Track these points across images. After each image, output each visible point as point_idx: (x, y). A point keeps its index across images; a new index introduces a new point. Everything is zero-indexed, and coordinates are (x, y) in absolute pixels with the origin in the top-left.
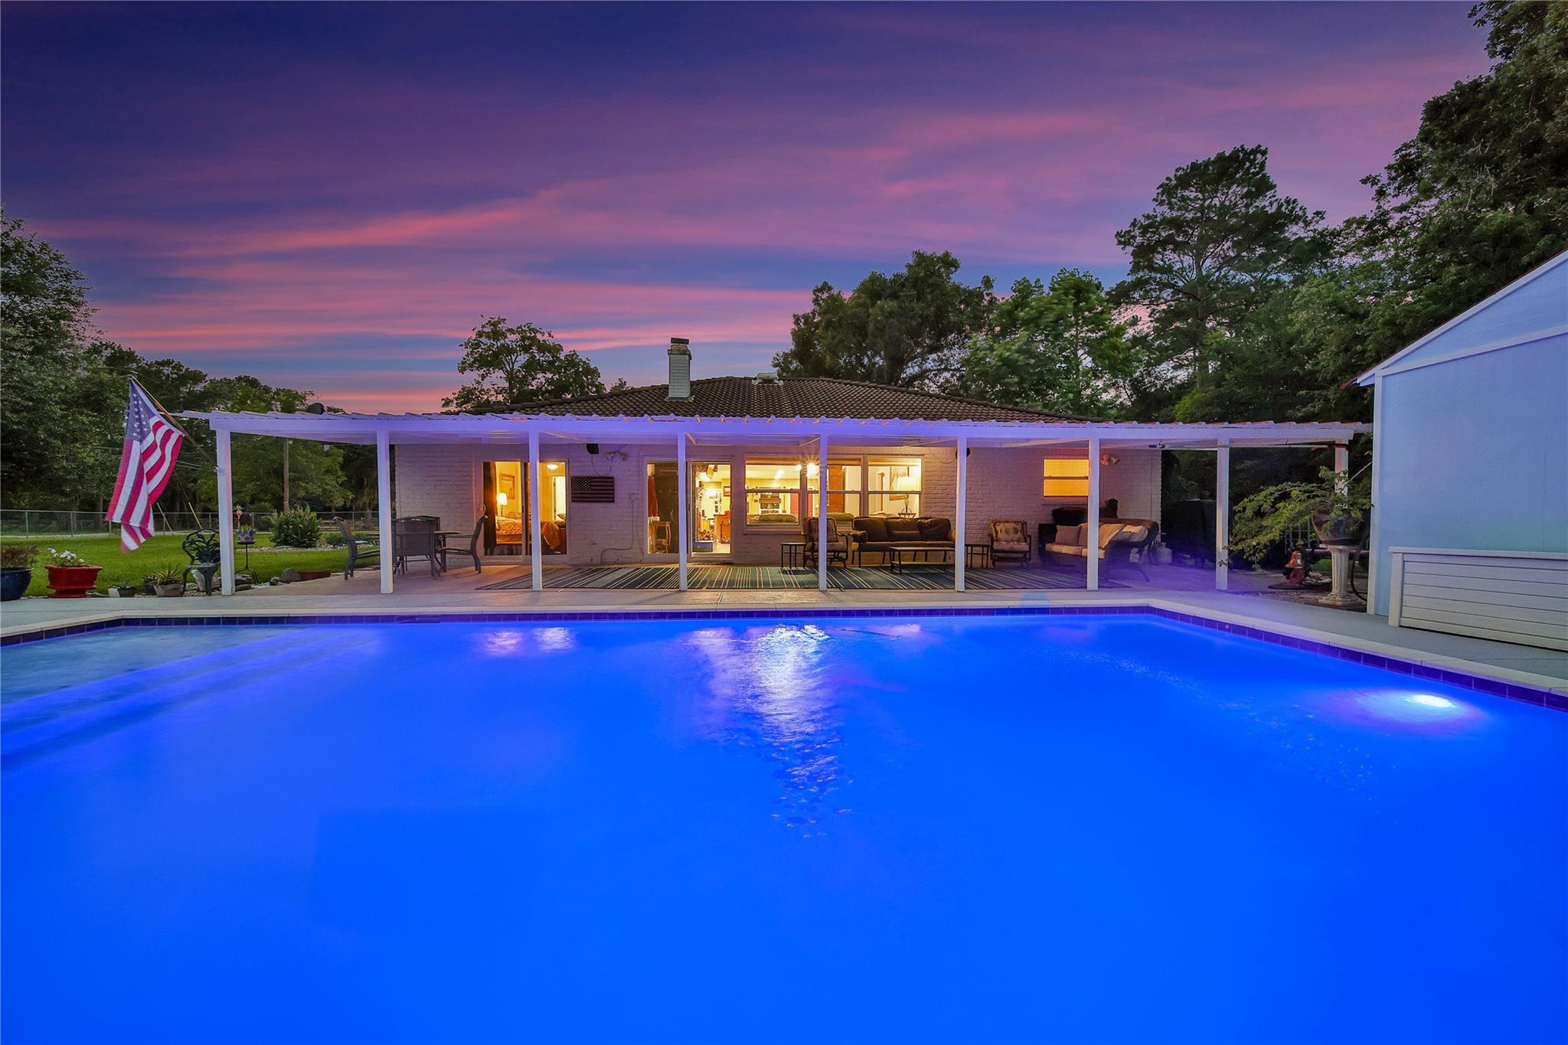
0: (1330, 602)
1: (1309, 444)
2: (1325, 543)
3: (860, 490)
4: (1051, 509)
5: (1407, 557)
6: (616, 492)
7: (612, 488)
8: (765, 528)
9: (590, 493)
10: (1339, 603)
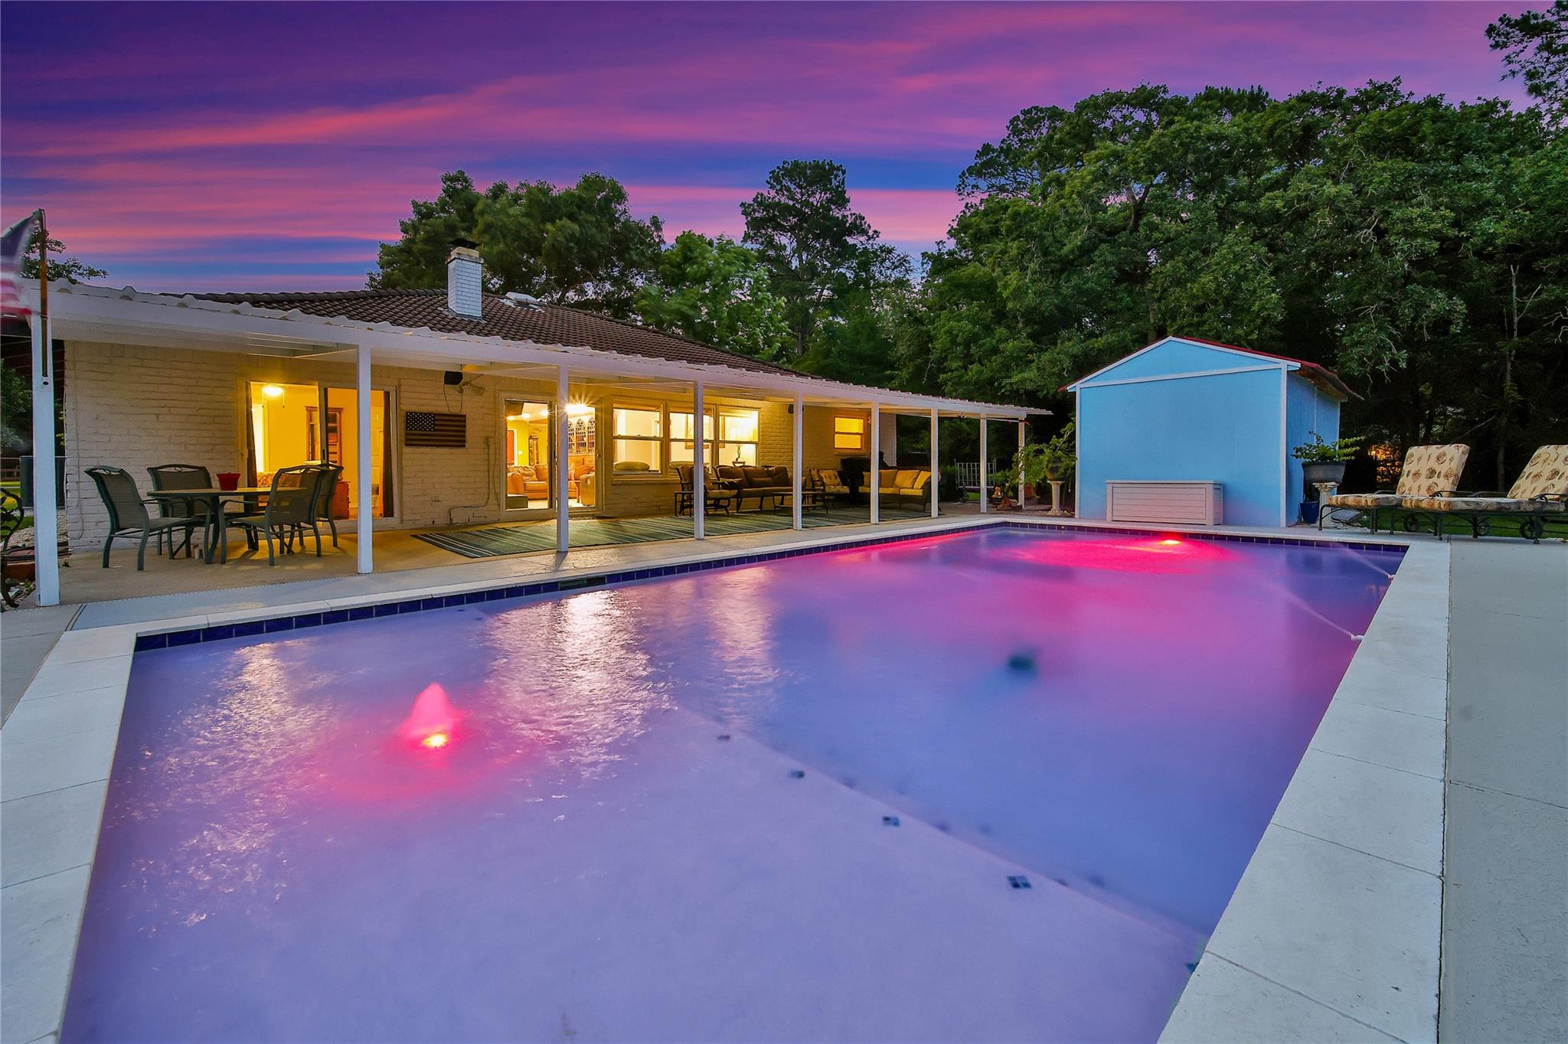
0: (1053, 514)
1: (1009, 419)
2: (1050, 480)
3: (713, 439)
4: (839, 459)
5: (1114, 485)
6: (467, 434)
7: (463, 429)
8: (628, 478)
9: (434, 435)
10: (1059, 514)
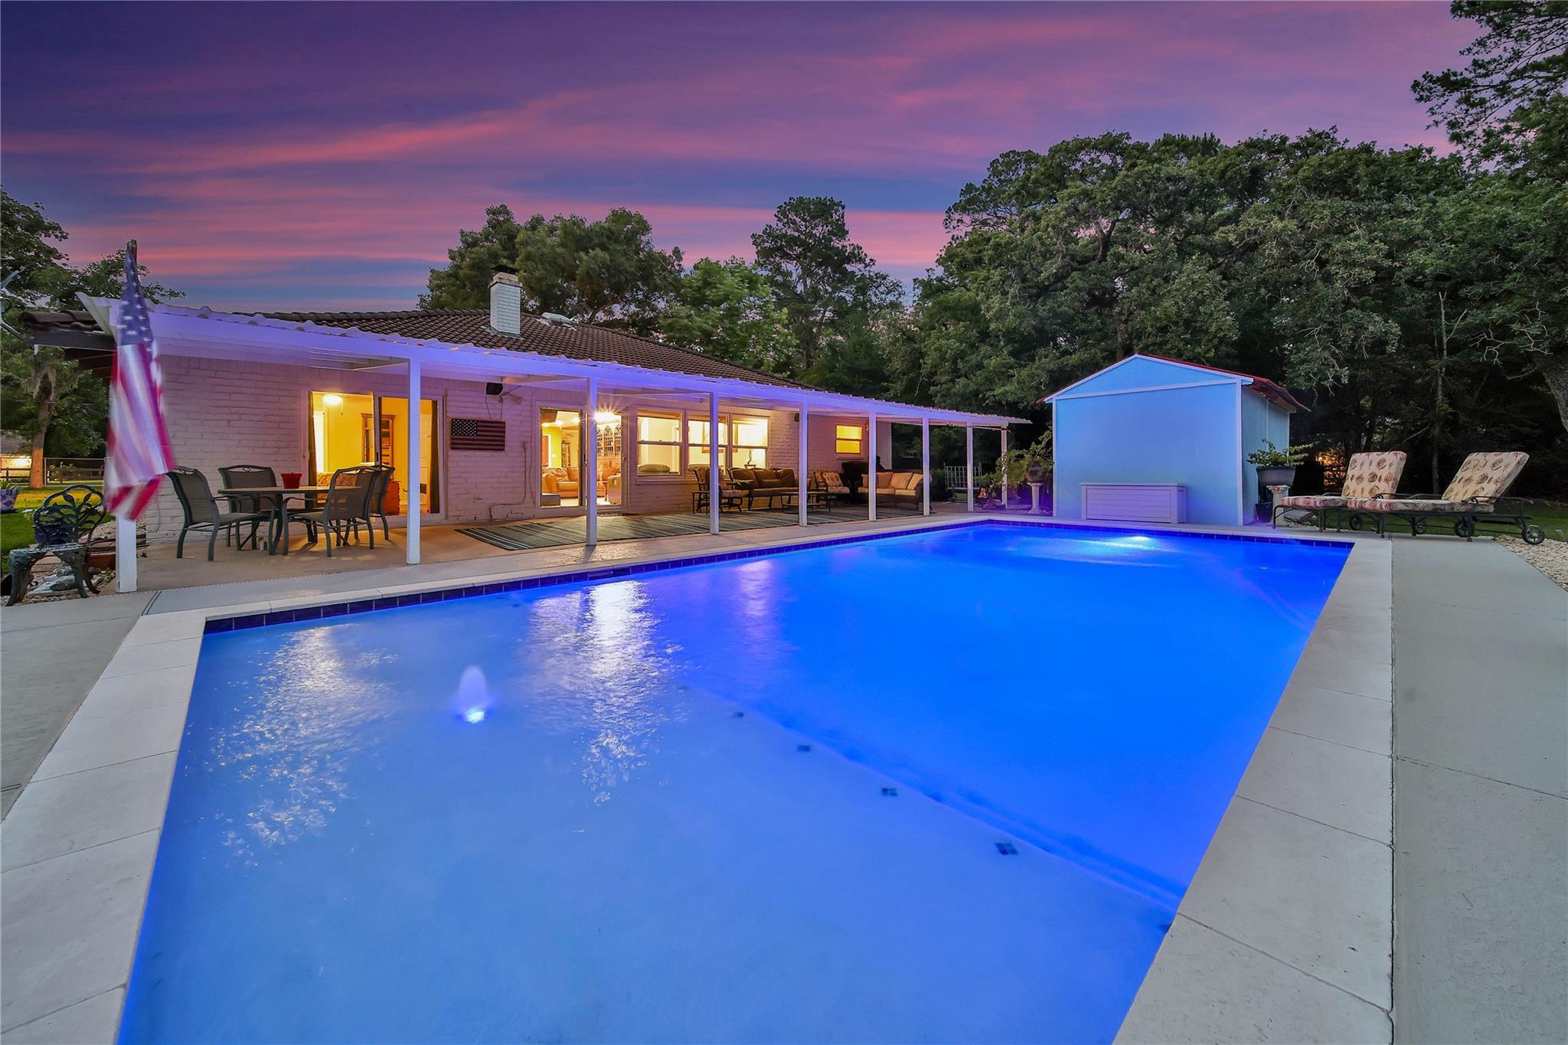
0: (1033, 513)
1: (992, 427)
2: (1030, 482)
3: (727, 444)
4: (841, 462)
5: (1088, 487)
6: (506, 438)
7: (503, 434)
9: (475, 440)
10: (1038, 513)
